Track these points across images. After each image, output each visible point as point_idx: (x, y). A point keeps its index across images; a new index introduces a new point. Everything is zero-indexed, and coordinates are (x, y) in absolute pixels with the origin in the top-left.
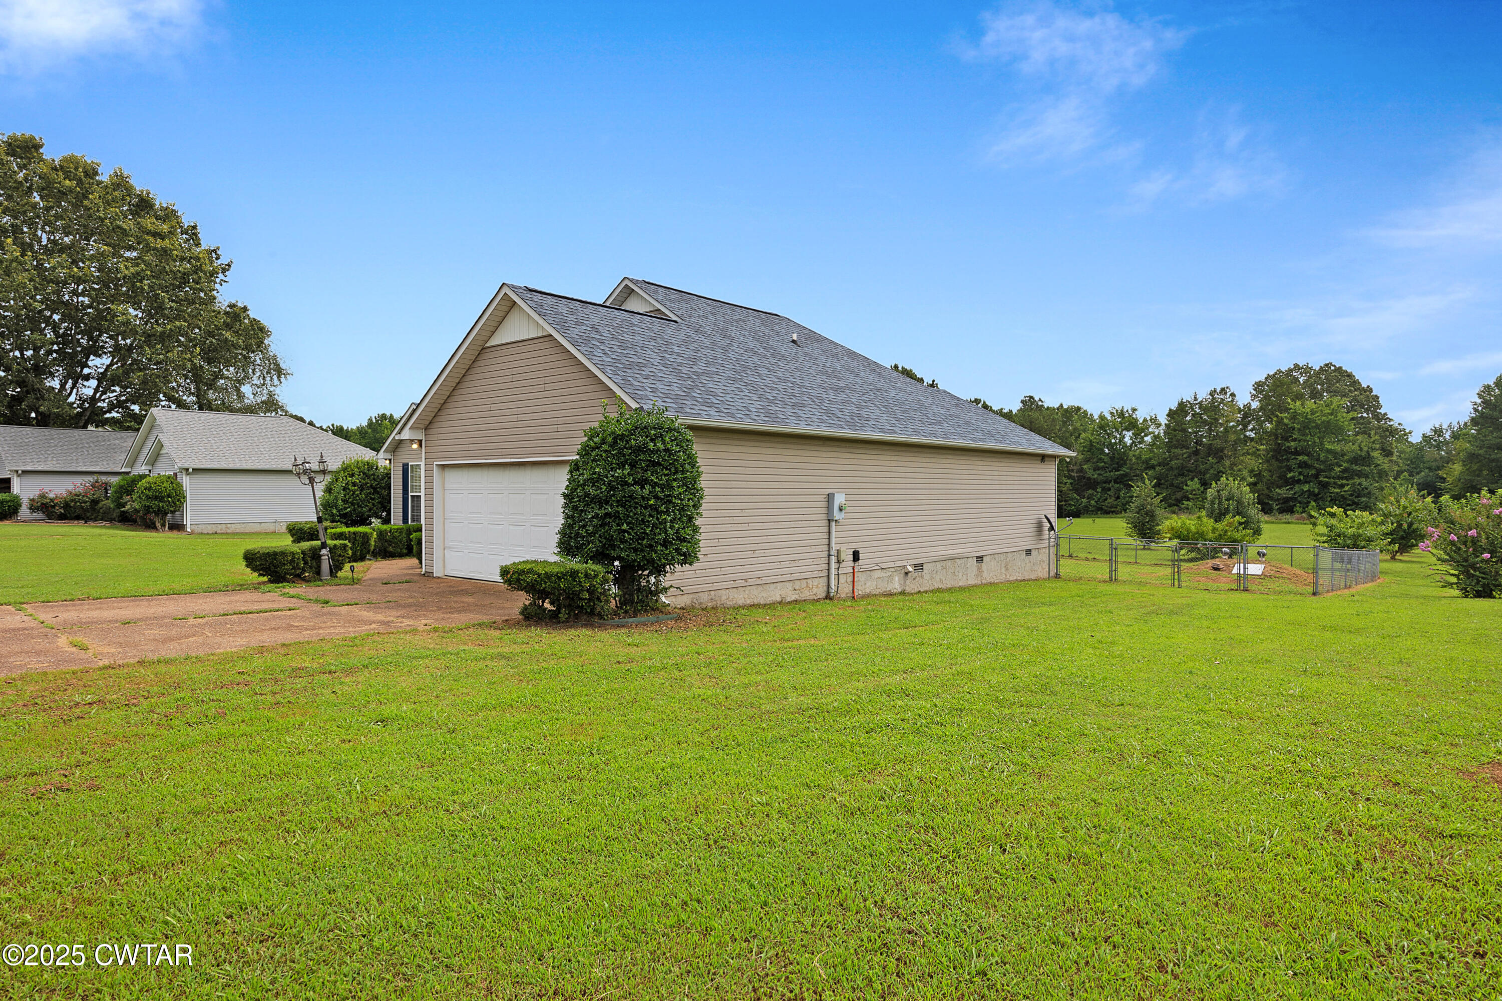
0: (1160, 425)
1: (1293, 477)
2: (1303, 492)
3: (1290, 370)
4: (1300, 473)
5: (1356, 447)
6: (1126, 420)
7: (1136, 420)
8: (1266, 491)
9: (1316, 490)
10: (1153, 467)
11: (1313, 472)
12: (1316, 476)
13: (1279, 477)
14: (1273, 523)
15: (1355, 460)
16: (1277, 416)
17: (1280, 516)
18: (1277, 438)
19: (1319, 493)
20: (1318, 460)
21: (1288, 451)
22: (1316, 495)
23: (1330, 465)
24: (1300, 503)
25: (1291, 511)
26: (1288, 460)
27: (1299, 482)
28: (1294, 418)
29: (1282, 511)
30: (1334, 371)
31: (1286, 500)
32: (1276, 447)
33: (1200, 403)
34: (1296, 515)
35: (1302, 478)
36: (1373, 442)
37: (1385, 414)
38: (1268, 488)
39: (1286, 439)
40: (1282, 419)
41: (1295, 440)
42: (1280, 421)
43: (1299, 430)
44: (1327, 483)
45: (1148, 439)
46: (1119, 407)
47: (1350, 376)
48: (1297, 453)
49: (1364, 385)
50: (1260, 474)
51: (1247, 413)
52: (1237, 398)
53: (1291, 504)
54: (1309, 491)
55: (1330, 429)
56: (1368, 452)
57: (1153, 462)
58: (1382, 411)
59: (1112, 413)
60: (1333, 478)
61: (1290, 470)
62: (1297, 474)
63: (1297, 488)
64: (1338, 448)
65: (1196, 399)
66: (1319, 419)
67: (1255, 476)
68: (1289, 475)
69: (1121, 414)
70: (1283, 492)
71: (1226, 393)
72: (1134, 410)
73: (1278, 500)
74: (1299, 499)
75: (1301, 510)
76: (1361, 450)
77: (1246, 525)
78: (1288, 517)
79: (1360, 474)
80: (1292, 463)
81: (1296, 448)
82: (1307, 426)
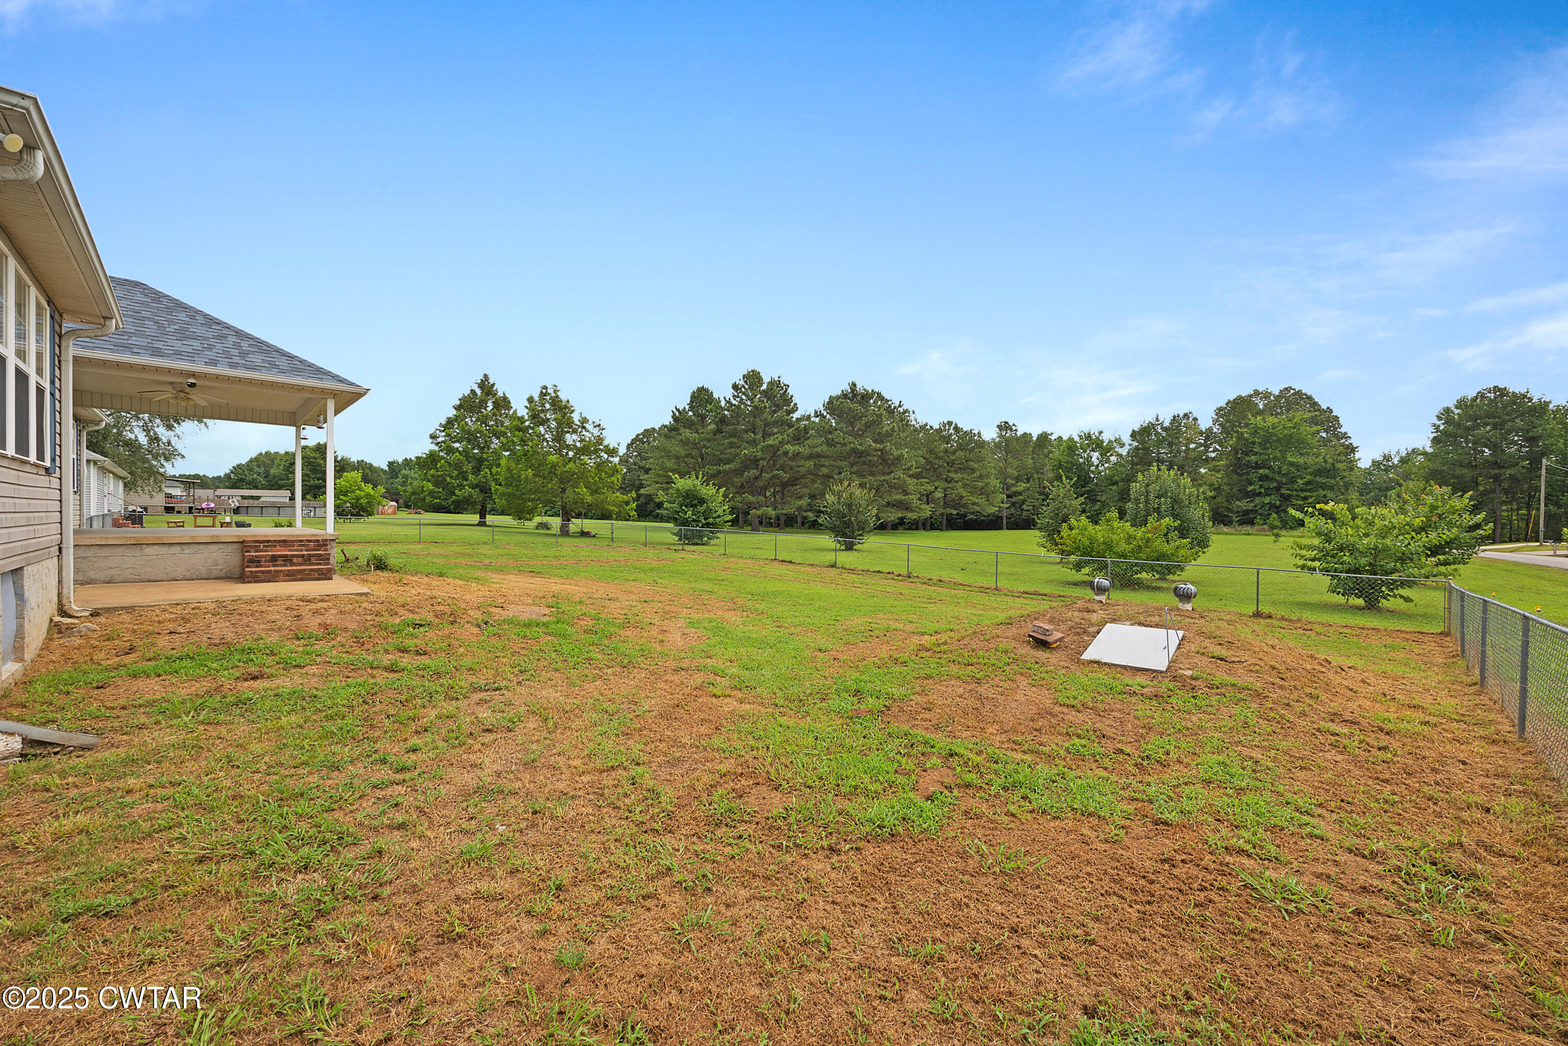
0: (1124, 445)
1: (1254, 490)
2: (1263, 505)
3: (1251, 396)
4: (1261, 487)
5: (1320, 459)
6: (1093, 442)
7: (1102, 442)
8: (1226, 504)
9: (1278, 503)
10: (1116, 483)
11: (1275, 484)
12: (1278, 489)
13: (1239, 491)
14: (1232, 534)
15: (1319, 472)
16: (1237, 432)
17: (1240, 528)
18: (1237, 453)
19: (1280, 506)
20: (1279, 473)
21: (1248, 465)
22: (1277, 508)
23: (1292, 477)
24: (1260, 515)
25: (1251, 522)
26: (1248, 474)
27: (1260, 494)
28: (1255, 433)
29: (1241, 523)
30: (1294, 394)
31: (1246, 512)
32: (1236, 462)
33: (1162, 424)
34: (1257, 527)
35: (1263, 490)
36: (1339, 455)
37: (1346, 433)
38: (1227, 501)
39: (1247, 455)
40: (1242, 434)
41: (1256, 454)
42: (1240, 437)
43: (1260, 443)
44: (1290, 496)
45: (1113, 459)
46: (1087, 431)
47: (1309, 398)
48: (1258, 466)
49: (1324, 407)
50: (1219, 488)
51: (1208, 434)
52: (1199, 422)
53: (1251, 516)
54: (1270, 503)
55: (1291, 442)
56: (1333, 464)
57: (1116, 478)
58: (1343, 430)
59: (1080, 436)
60: (1296, 490)
61: (1251, 484)
62: (1257, 487)
63: (1258, 500)
64: (1301, 461)
65: (1157, 420)
66: (1280, 433)
67: (1214, 489)
68: (1250, 488)
69: (1089, 436)
70: (1243, 504)
71: (1188, 418)
72: (1101, 433)
73: (1238, 512)
74: (1260, 511)
75: (1262, 522)
76: (1326, 462)
77: (1183, 532)
78: (1248, 528)
79: (1323, 486)
80: (1253, 477)
81: (1256, 463)
82: (1268, 439)
